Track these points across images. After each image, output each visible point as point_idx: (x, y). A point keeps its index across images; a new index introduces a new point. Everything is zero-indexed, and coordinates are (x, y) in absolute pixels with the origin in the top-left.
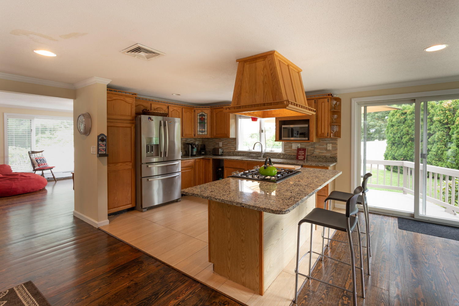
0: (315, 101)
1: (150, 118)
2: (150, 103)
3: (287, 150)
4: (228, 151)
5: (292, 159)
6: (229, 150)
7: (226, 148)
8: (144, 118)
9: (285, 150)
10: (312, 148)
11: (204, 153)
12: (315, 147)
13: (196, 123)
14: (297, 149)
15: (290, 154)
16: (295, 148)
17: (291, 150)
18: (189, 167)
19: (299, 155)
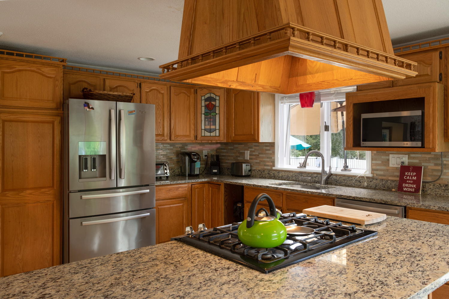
0: (441, 53)
1: (87, 105)
2: (102, 77)
3: (377, 170)
4: (260, 168)
5: (389, 190)
6: (262, 167)
7: (256, 163)
8: (75, 104)
9: (373, 170)
10: (436, 165)
11: (216, 171)
12: (445, 162)
13: (199, 115)
14: (399, 166)
15: (384, 178)
16: (396, 166)
17: (388, 170)
18: (178, 198)
19: (405, 181)
